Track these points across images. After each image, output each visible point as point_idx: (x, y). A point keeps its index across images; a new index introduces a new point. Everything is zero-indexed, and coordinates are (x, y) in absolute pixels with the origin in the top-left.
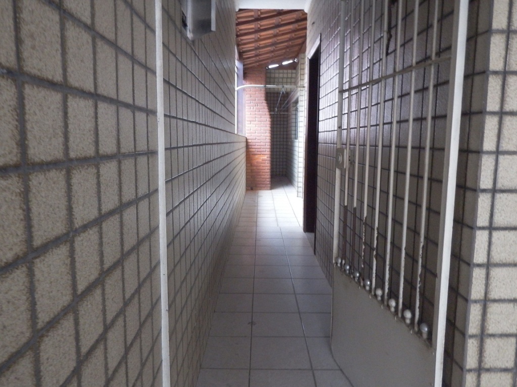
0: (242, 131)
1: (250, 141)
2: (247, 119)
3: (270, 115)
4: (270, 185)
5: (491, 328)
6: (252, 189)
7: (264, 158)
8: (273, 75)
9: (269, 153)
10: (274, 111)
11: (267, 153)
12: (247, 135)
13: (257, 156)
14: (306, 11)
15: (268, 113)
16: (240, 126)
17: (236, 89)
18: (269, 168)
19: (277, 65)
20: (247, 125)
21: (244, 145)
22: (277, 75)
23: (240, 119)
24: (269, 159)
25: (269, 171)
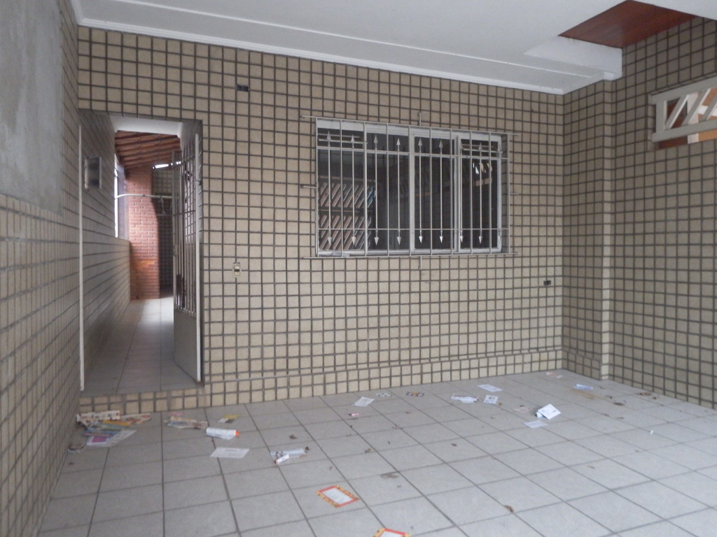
0: (124, 235)
1: (134, 245)
2: (130, 221)
3: (158, 217)
4: (158, 294)
5: (213, 306)
6: (138, 298)
7: (151, 263)
8: (160, 176)
9: (157, 258)
10: (161, 212)
11: (154, 258)
12: (131, 239)
13: (143, 262)
14: (179, 136)
15: (154, 216)
16: (121, 229)
17: (116, 196)
18: (157, 274)
19: (167, 165)
20: (130, 228)
21: (127, 249)
22: (165, 176)
23: (121, 223)
24: (157, 264)
25: (157, 277)
